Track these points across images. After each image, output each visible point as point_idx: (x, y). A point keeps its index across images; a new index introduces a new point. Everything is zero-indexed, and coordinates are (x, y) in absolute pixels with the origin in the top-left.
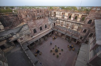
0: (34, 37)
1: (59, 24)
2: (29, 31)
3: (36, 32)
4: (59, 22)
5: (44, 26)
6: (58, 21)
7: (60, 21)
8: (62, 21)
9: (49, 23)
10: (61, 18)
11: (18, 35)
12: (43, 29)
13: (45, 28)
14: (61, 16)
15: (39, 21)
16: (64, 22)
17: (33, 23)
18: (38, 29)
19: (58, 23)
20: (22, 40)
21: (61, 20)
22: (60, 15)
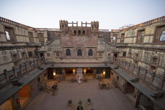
0: (64, 61)
1: (130, 58)
2: (59, 48)
3: (70, 55)
4: (130, 53)
5: (88, 50)
6: (127, 50)
7: (133, 50)
8: (136, 51)
9: (100, 47)
10: (134, 42)
11: (47, 47)
12: (83, 54)
13: (89, 55)
14: (135, 39)
15: (78, 39)
16: (144, 51)
17: (68, 38)
18: (74, 51)
19: (127, 55)
20: (49, 57)
21: (135, 48)
22: (133, 37)
